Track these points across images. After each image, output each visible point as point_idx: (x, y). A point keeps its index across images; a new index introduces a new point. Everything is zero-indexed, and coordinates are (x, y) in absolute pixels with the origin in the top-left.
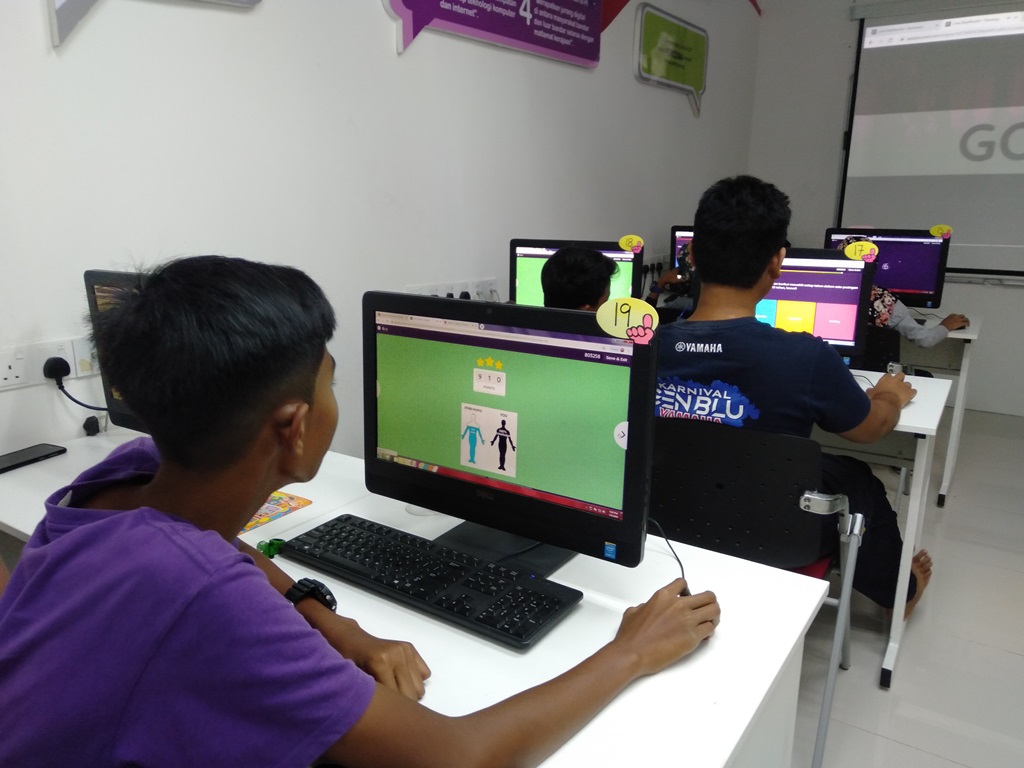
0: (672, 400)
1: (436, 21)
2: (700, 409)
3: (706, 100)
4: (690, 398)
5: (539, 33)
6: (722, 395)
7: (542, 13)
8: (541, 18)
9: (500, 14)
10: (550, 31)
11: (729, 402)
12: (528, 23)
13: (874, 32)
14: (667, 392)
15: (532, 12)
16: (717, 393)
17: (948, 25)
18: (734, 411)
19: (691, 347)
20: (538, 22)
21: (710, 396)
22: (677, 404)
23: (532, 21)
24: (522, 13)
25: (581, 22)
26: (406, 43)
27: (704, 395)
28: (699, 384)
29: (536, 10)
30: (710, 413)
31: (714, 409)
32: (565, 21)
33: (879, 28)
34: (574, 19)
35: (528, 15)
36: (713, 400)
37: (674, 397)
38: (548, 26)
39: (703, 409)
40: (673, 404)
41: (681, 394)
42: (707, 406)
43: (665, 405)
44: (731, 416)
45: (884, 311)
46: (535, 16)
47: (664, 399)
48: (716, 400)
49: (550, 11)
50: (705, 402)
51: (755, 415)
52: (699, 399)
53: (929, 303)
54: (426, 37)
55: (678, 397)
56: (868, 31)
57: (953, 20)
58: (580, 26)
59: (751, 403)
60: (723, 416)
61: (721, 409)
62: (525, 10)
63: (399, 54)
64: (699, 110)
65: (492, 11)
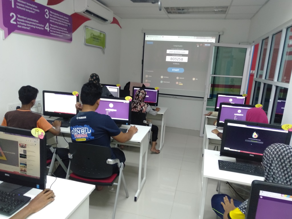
0: (76, 132)
1: (16, 31)
2: (82, 132)
3: (106, 50)
4: (80, 130)
5: (52, 34)
6: (86, 128)
7: (52, 28)
8: (52, 30)
9: (39, 29)
10: (55, 33)
11: (88, 129)
12: (48, 31)
13: (147, 36)
14: (75, 130)
15: (49, 28)
16: (85, 128)
17: (163, 37)
18: (89, 131)
19: (80, 118)
20: (51, 31)
21: (84, 129)
22: (77, 133)
23: (49, 31)
24: (46, 28)
25: (65, 31)
26: (6, 37)
27: (83, 129)
28: (82, 126)
29: (51, 28)
30: (85, 133)
31: (85, 132)
32: (60, 30)
33: (149, 36)
34: (63, 30)
35: (48, 29)
36: (84, 130)
37: (76, 131)
38: (55, 32)
39: (83, 132)
40: (76, 133)
41: (78, 130)
42: (84, 131)
43: (75, 134)
44: (89, 133)
45: (145, 109)
46: (50, 29)
47: (74, 132)
48: (85, 130)
49: (55, 28)
50: (83, 131)
51: (93, 131)
52: (82, 130)
53: (155, 105)
54: (12, 35)
55: (77, 131)
56: (146, 36)
57: (164, 36)
58: (65, 32)
59: (92, 129)
60: (87, 133)
61: (87, 131)
62: (47, 27)
63: (3, 40)
64: (104, 53)
65: (36, 28)
